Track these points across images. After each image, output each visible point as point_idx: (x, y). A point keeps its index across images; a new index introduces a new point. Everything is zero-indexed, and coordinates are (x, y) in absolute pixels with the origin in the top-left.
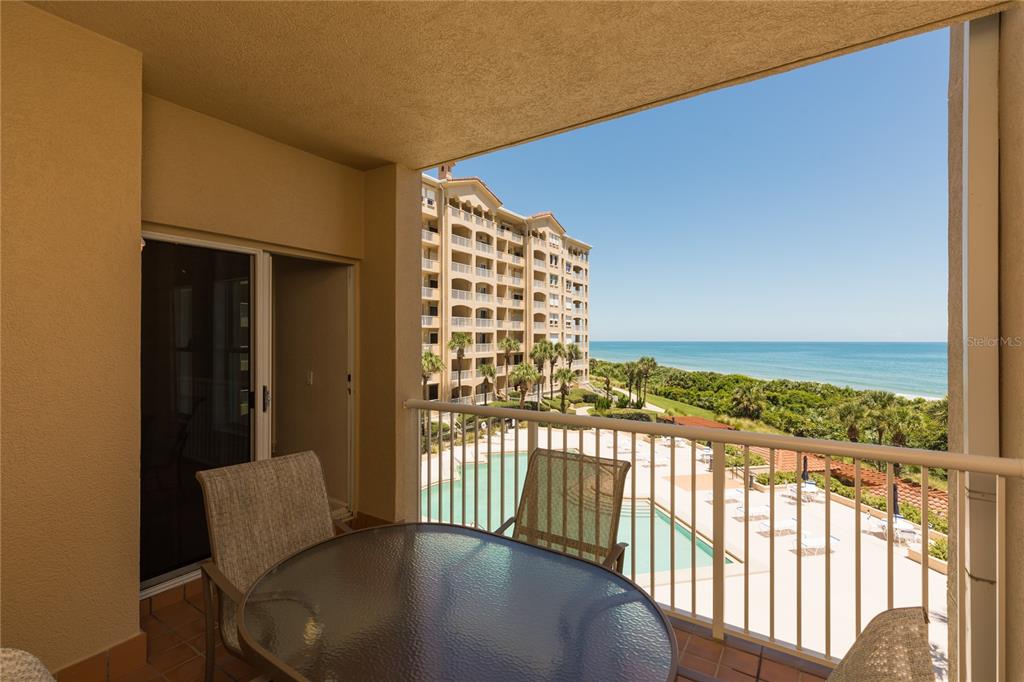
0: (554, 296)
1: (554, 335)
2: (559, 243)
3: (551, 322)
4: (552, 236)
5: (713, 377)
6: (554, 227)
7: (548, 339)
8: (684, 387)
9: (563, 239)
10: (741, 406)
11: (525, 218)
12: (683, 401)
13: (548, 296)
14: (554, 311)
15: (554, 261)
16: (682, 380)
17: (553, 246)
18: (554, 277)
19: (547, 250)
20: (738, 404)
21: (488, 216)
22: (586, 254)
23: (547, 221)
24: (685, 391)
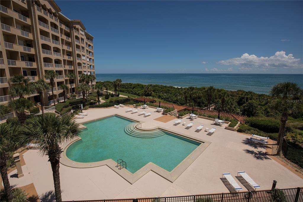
0: (84, 56)
1: (85, 72)
2: (83, 33)
3: (84, 66)
4: (81, 30)
5: (131, 84)
6: (81, 26)
7: (83, 73)
8: (125, 88)
9: (85, 32)
10: (147, 93)
11: (70, 20)
12: (126, 93)
13: (82, 56)
14: (84, 62)
15: (82, 41)
16: (124, 86)
17: (82, 34)
18: (83, 48)
19: (80, 36)
20: (146, 92)
21: (55, 15)
22: (92, 40)
23: (79, 23)
24: (126, 89)
